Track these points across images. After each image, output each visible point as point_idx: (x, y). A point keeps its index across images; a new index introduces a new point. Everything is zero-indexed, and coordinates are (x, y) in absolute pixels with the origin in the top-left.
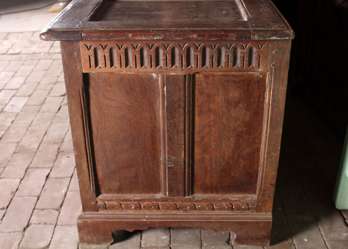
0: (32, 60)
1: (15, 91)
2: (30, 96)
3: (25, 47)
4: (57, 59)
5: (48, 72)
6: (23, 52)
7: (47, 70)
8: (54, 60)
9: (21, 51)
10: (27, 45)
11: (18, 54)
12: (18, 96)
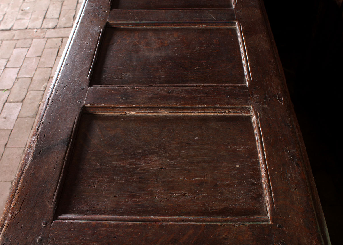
0: (25, 39)
1: (7, 93)
2: (22, 101)
3: (17, 19)
4: (50, 38)
5: (42, 59)
6: (14, 28)
7: (40, 57)
8: (48, 38)
9: (13, 26)
10: (19, 17)
11: (10, 30)
12: (10, 102)
